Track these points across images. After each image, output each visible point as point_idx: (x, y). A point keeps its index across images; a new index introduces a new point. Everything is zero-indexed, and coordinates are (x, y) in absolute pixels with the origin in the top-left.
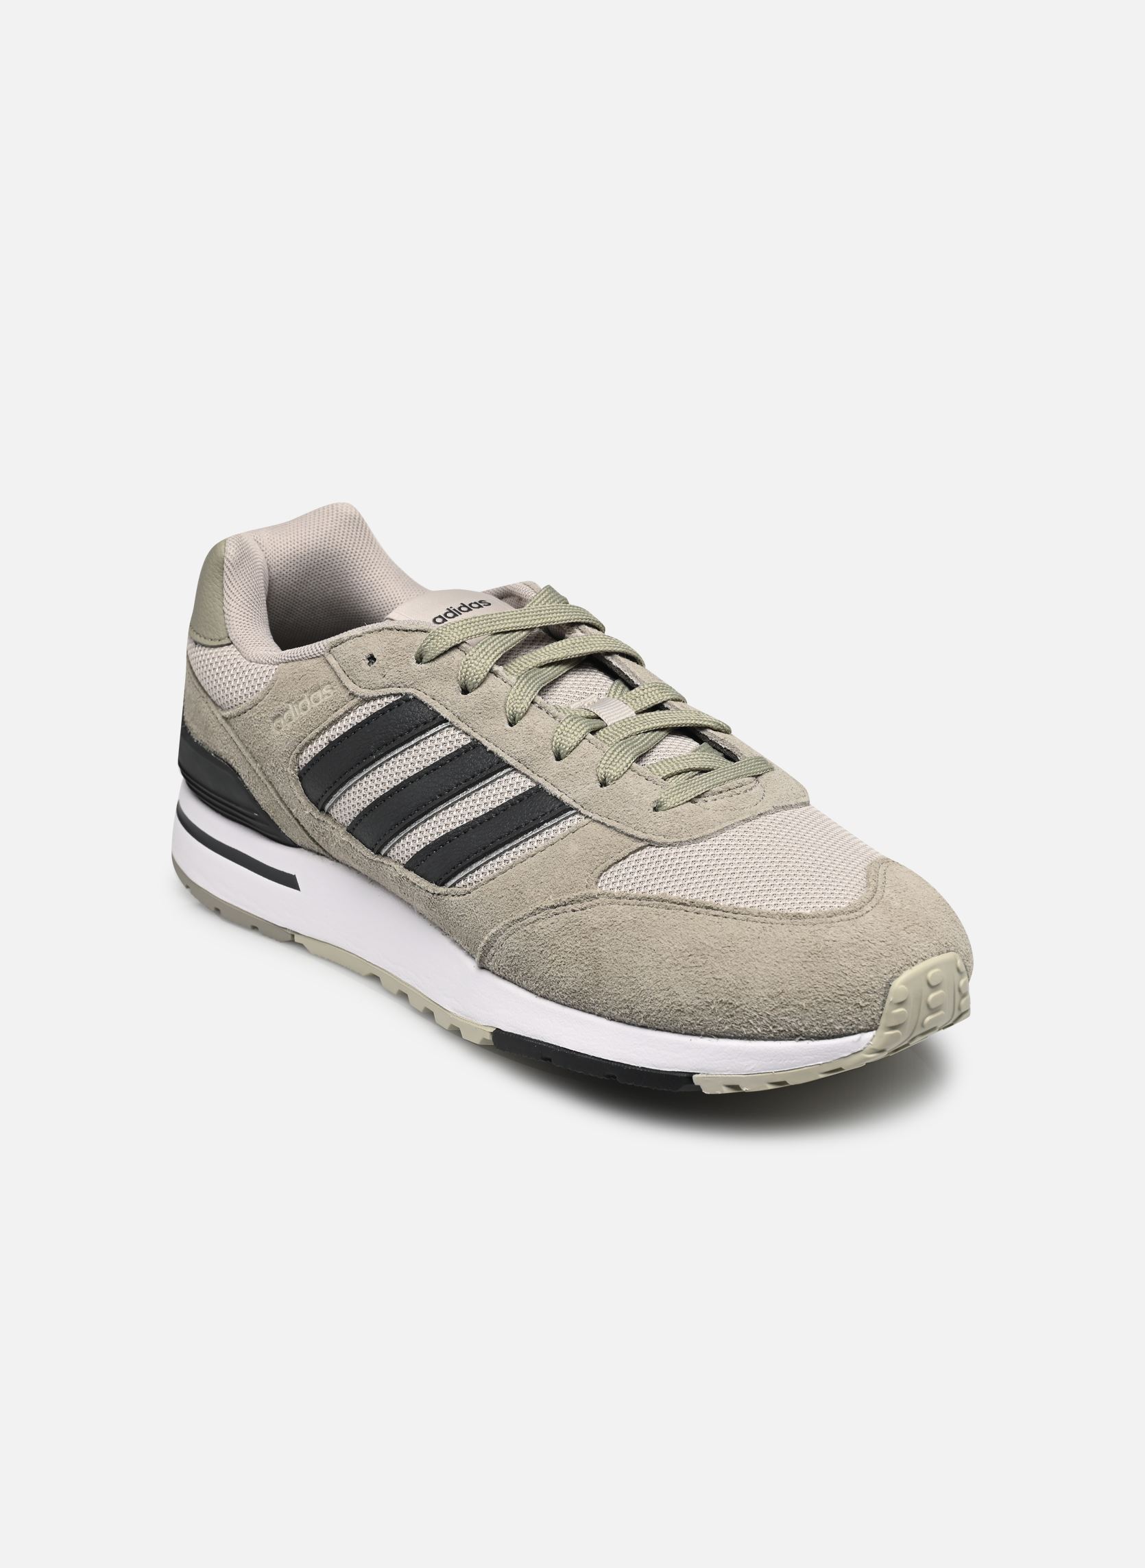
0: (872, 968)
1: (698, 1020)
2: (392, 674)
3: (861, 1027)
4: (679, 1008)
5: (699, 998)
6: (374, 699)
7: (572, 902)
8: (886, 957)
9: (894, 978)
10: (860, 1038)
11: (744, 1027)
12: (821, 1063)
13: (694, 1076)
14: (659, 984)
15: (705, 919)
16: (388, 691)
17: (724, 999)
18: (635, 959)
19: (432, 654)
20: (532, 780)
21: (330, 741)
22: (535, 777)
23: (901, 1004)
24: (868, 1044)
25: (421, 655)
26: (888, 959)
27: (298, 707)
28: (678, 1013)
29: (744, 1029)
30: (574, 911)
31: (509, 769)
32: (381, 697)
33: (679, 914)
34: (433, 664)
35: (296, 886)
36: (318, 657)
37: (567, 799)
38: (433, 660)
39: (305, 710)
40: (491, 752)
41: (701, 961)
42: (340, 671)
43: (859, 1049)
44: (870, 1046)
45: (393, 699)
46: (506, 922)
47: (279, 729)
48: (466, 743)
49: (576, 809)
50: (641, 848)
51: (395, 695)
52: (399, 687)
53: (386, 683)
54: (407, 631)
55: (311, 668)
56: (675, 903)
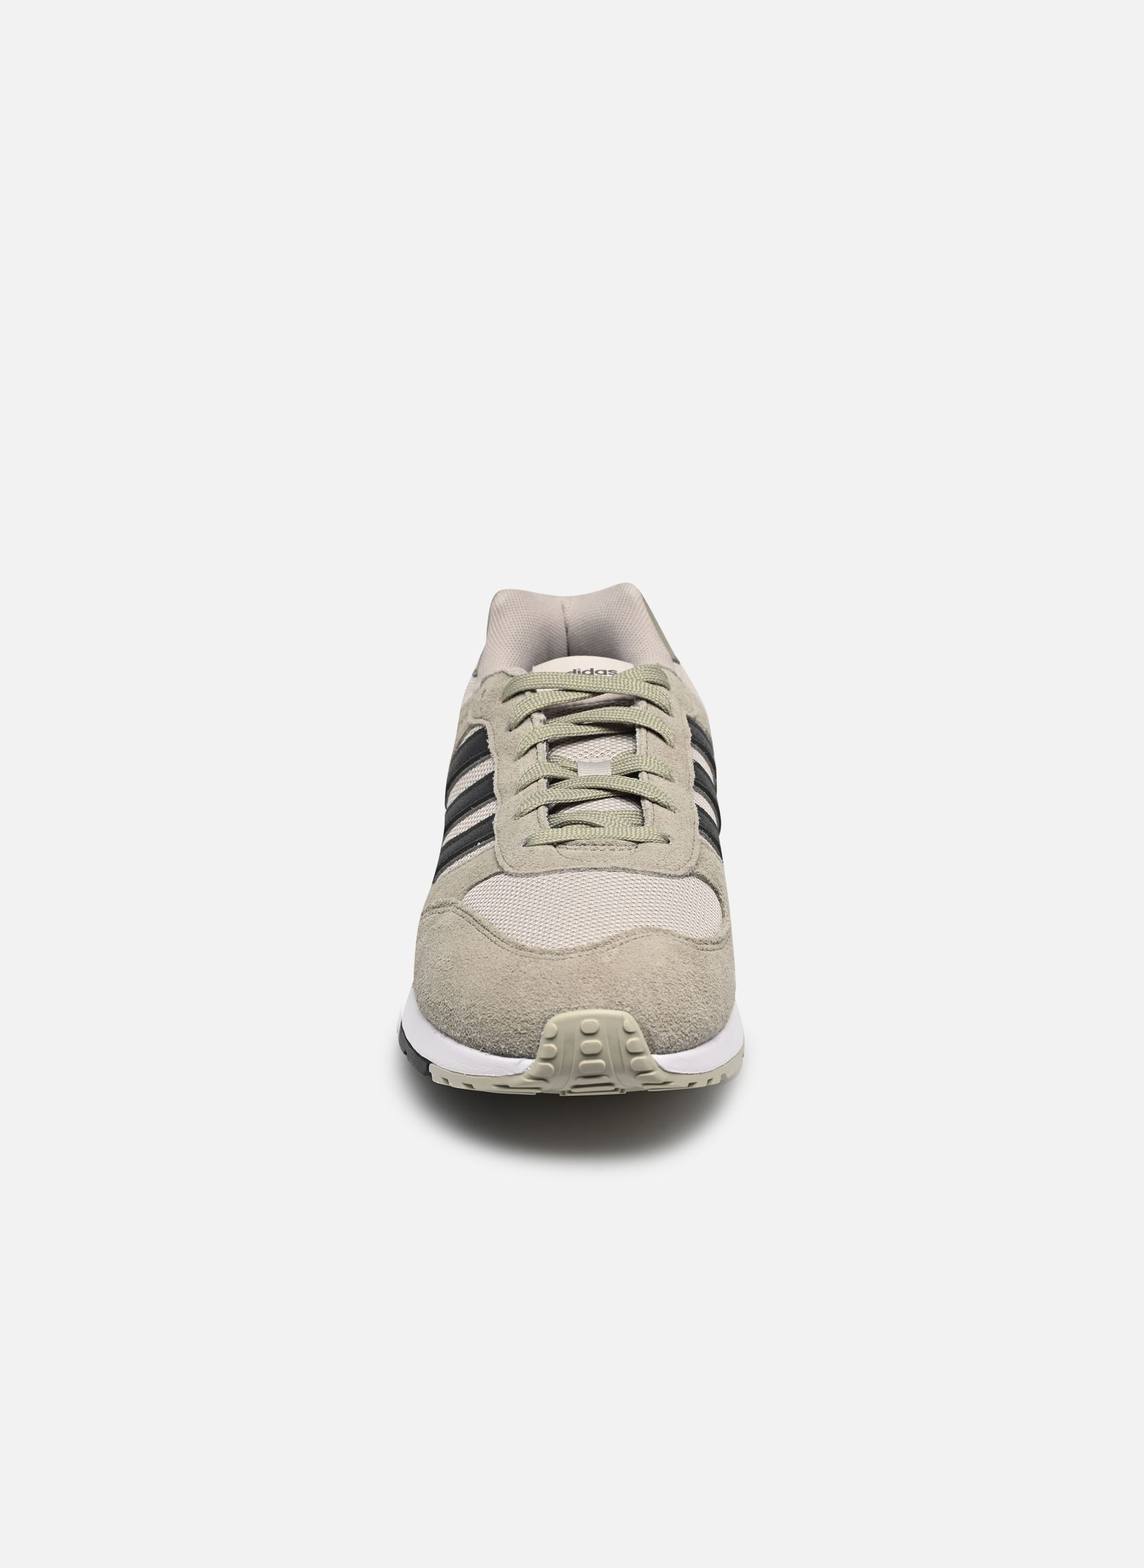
0: (537, 1002)
3: (521, 1052)
6: (473, 726)
8: (553, 996)
9: (549, 1017)
10: (520, 1062)
12: (493, 1075)
13: (431, 1065)
16: (479, 721)
22: (497, 807)
23: (551, 1039)
24: (527, 1069)
26: (554, 998)
31: (492, 798)
40: (493, 781)
43: (520, 1072)
44: (527, 1072)
45: (479, 728)
50: (495, 875)
51: (480, 725)
52: (484, 719)
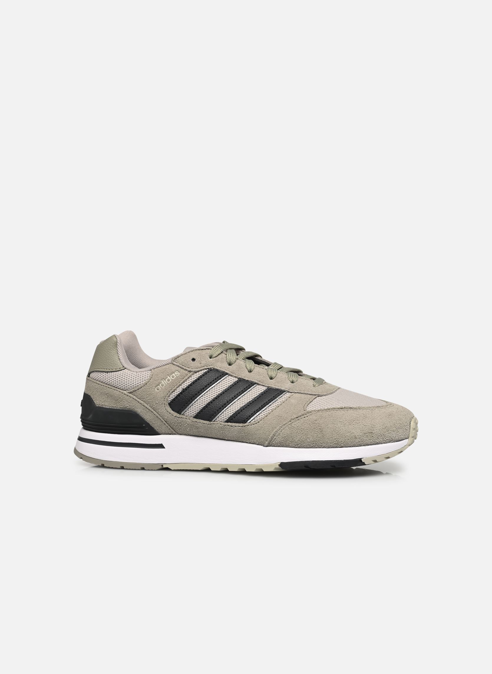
1: (362, 440)
2: (203, 362)
3: (406, 437)
4: (355, 437)
5: (361, 433)
6: (198, 371)
7: (303, 415)
9: (411, 421)
10: (406, 441)
11: (376, 440)
12: (398, 449)
13: (362, 459)
14: (346, 431)
15: (351, 411)
16: (204, 368)
17: (370, 432)
18: (335, 425)
19: (214, 356)
20: (265, 386)
21: (183, 389)
22: (266, 385)
23: (414, 429)
25: (211, 356)
27: (165, 381)
28: (355, 439)
29: (377, 441)
30: (304, 417)
31: (255, 385)
32: (201, 370)
33: (342, 412)
34: (216, 358)
35: (163, 447)
36: (168, 364)
37: (283, 389)
38: (216, 357)
39: (169, 381)
40: (247, 380)
41: (358, 422)
42: (181, 366)
43: (406, 444)
44: (408, 443)
45: (206, 371)
46: (280, 426)
47: (158, 390)
48: (236, 380)
49: (287, 391)
50: (316, 398)
51: (206, 369)
52: (207, 366)
53: (202, 366)
54: (202, 350)
55: (168, 368)
56: (339, 409)
